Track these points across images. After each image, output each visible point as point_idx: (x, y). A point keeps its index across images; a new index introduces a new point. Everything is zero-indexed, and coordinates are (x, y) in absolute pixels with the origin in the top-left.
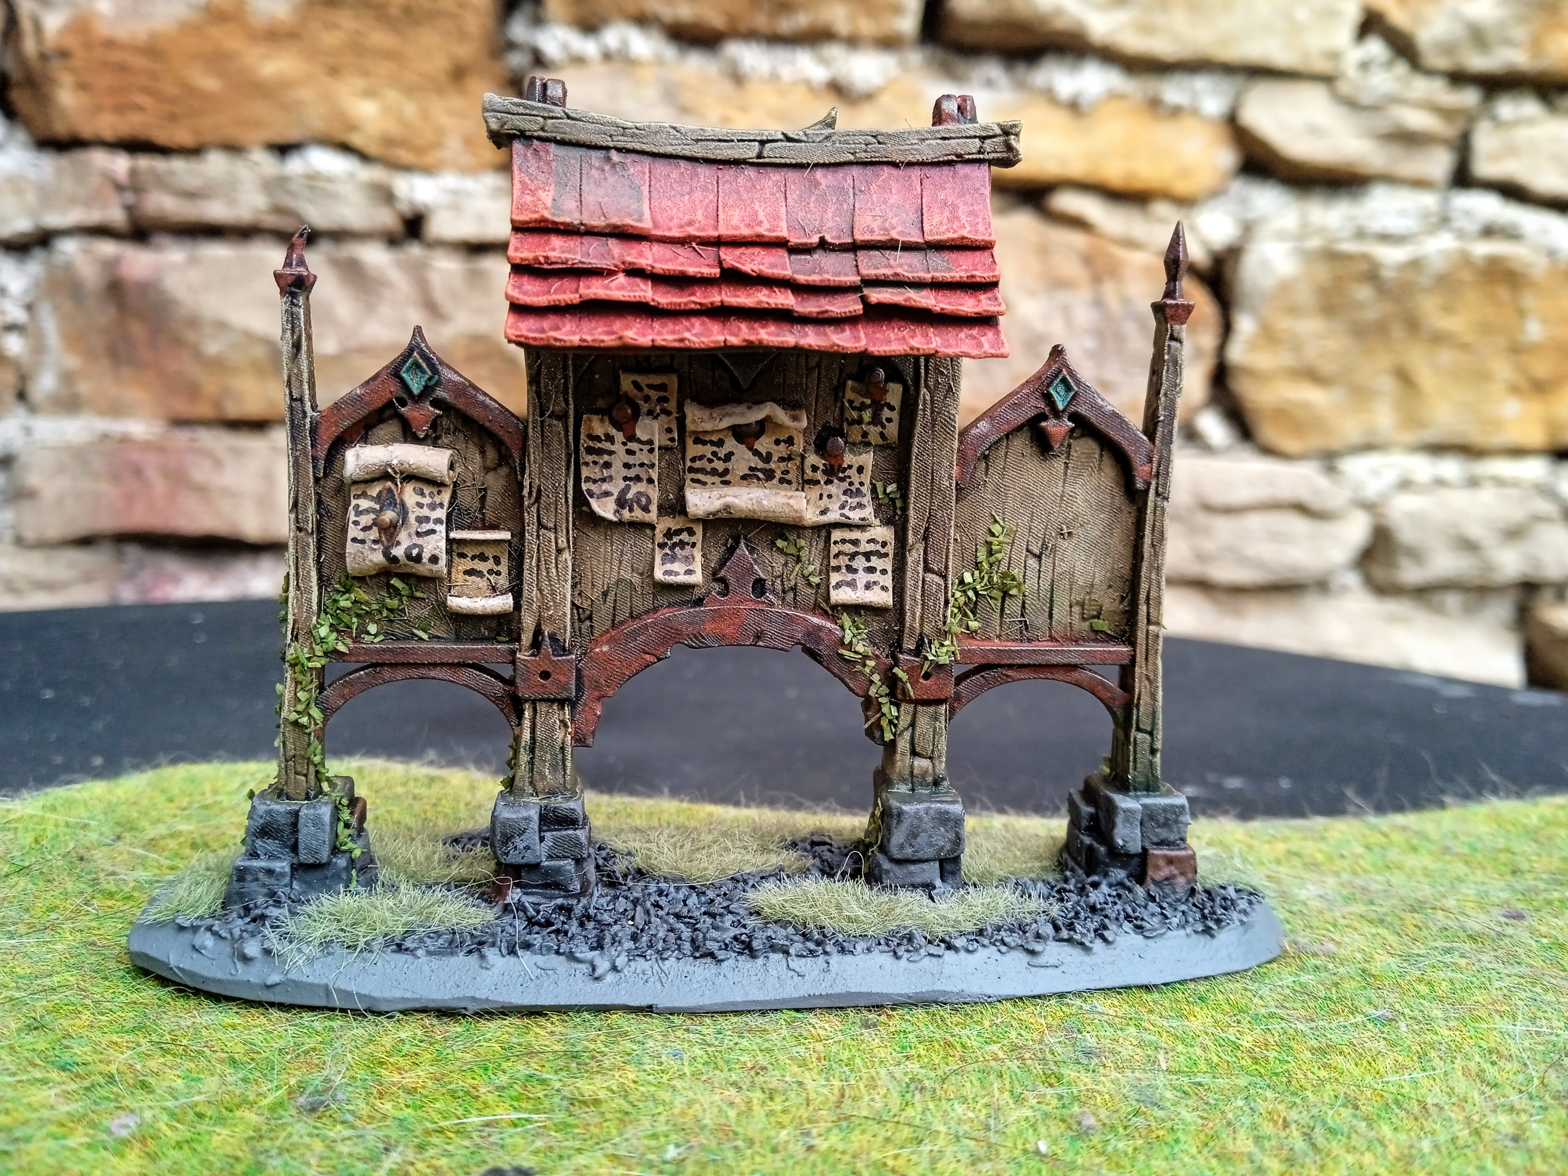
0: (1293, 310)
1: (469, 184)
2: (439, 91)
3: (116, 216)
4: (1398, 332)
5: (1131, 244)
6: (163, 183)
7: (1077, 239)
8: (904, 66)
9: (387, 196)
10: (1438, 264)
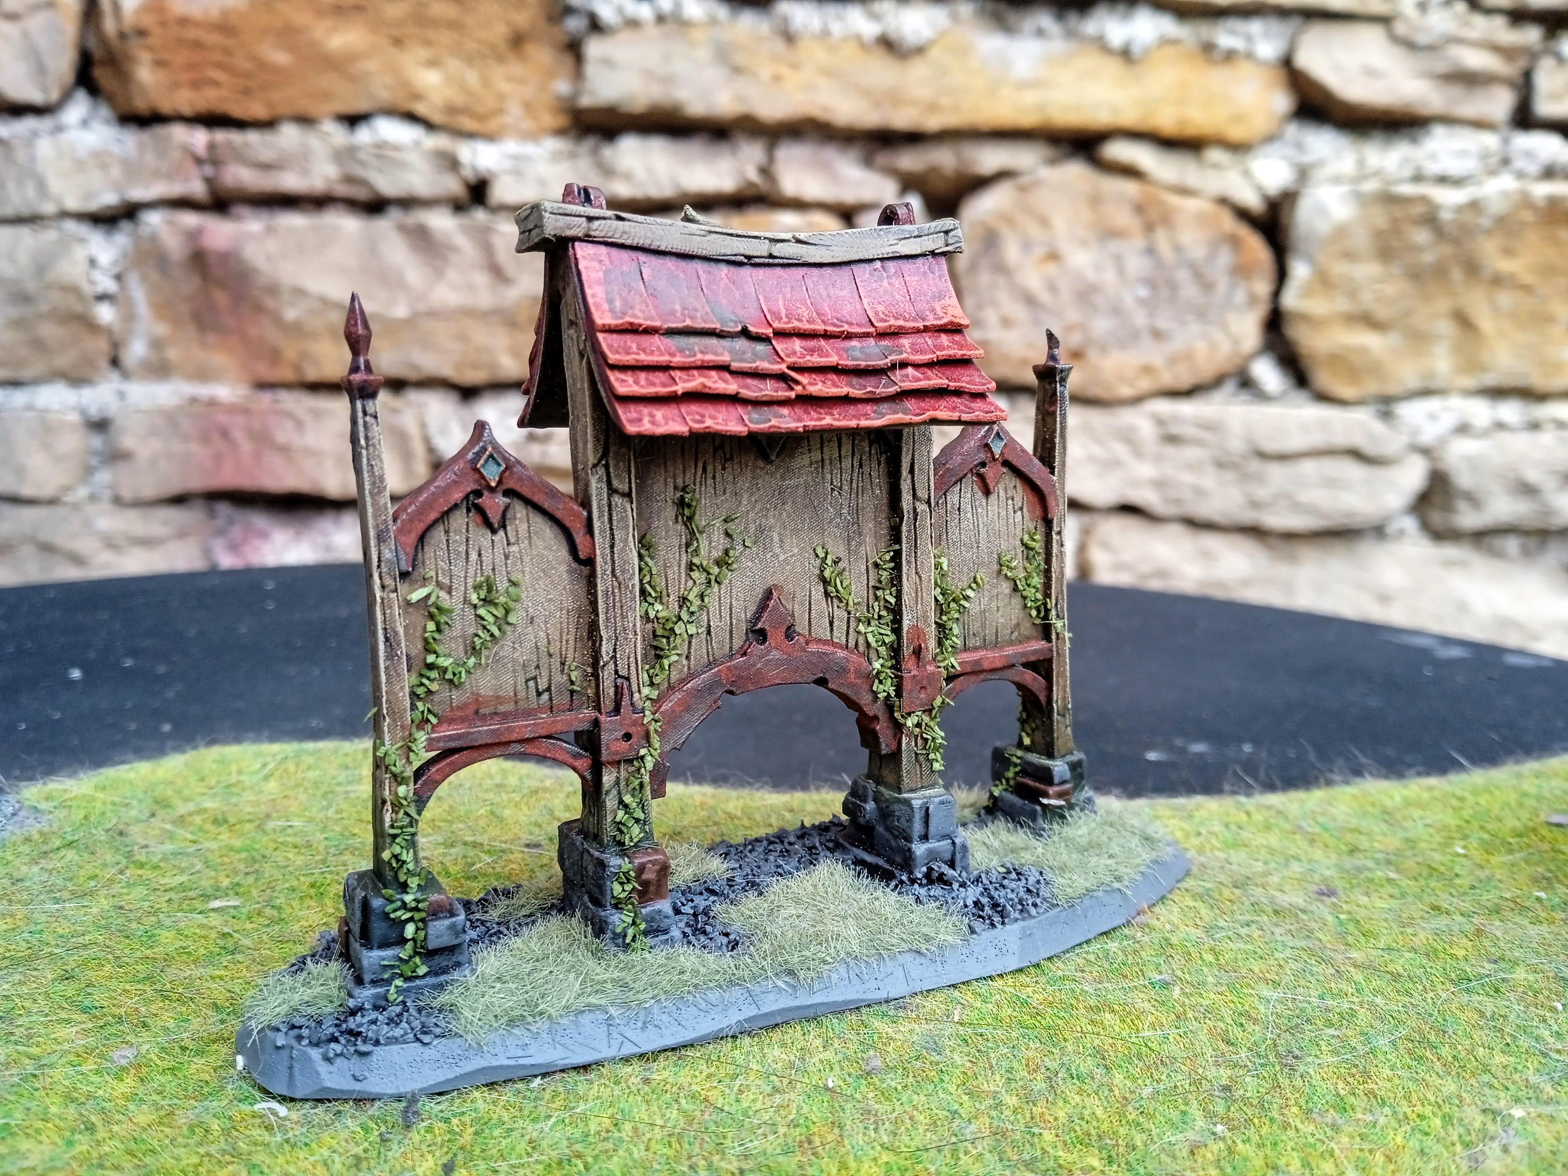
0: (1349, 256)
1: (529, 149)
2: (500, 59)
3: (197, 188)
4: (1457, 274)
5: (1184, 191)
6: (240, 156)
7: (1129, 188)
8: (955, 18)
9: (452, 163)
10: (1497, 207)
